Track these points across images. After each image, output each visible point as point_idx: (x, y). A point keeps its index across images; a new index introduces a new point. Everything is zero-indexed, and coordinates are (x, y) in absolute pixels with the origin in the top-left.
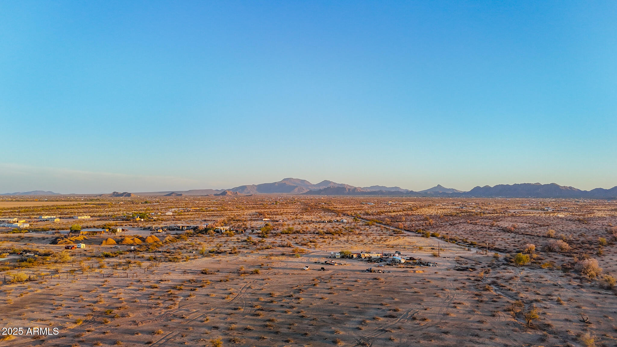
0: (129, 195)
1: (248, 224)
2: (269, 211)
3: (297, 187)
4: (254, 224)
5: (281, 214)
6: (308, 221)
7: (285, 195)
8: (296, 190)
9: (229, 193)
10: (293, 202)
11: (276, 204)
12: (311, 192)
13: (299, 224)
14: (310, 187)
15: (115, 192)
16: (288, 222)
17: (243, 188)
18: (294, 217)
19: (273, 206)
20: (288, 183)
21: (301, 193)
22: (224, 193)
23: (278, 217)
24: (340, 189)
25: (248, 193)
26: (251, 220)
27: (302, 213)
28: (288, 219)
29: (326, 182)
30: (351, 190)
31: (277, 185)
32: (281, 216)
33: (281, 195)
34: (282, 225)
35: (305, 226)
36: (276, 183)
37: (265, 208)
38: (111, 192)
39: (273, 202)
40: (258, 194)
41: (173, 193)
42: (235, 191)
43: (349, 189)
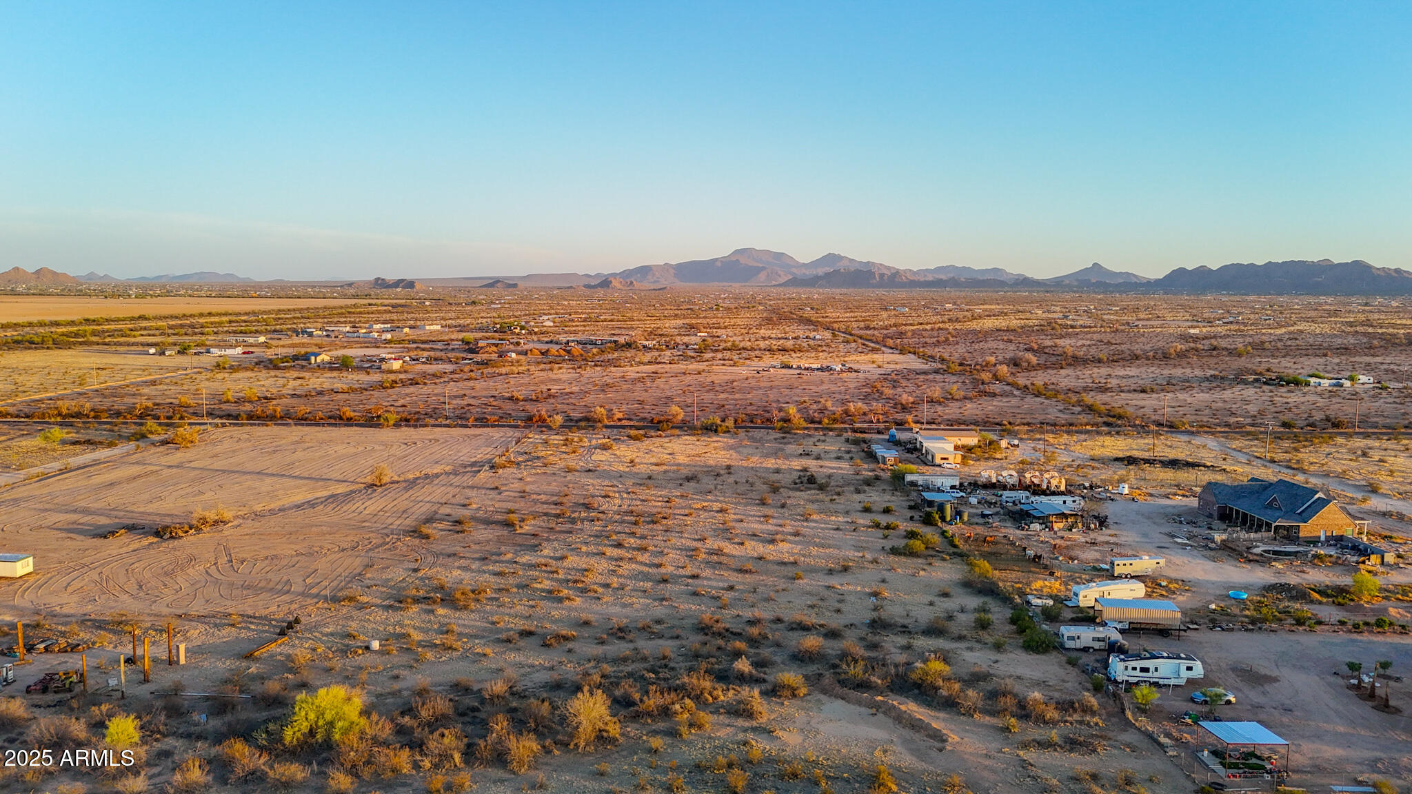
0: (411, 284)
1: (678, 339)
2: (705, 321)
3: (764, 268)
4: (686, 339)
5: (726, 327)
6: (763, 338)
7: (737, 287)
8: (762, 276)
9: (615, 283)
10: (750, 304)
11: (717, 309)
12: (795, 282)
13: (749, 340)
14: (794, 270)
15: (378, 279)
16: (735, 338)
17: (645, 271)
18: (744, 331)
19: (710, 313)
20: (744, 260)
21: (774, 283)
22: (605, 283)
23: (720, 332)
24: (863, 275)
25: (655, 282)
26: (680, 335)
27: (759, 327)
28: (735, 334)
29: (831, 258)
30: (886, 277)
31: (719, 264)
32: (724, 331)
33: (729, 289)
34: (725, 342)
35: (757, 343)
36: (717, 259)
37: (698, 317)
38: (372, 278)
39: (710, 306)
40: (680, 285)
41: (498, 281)
42: (629, 276)
43: (882, 275)
